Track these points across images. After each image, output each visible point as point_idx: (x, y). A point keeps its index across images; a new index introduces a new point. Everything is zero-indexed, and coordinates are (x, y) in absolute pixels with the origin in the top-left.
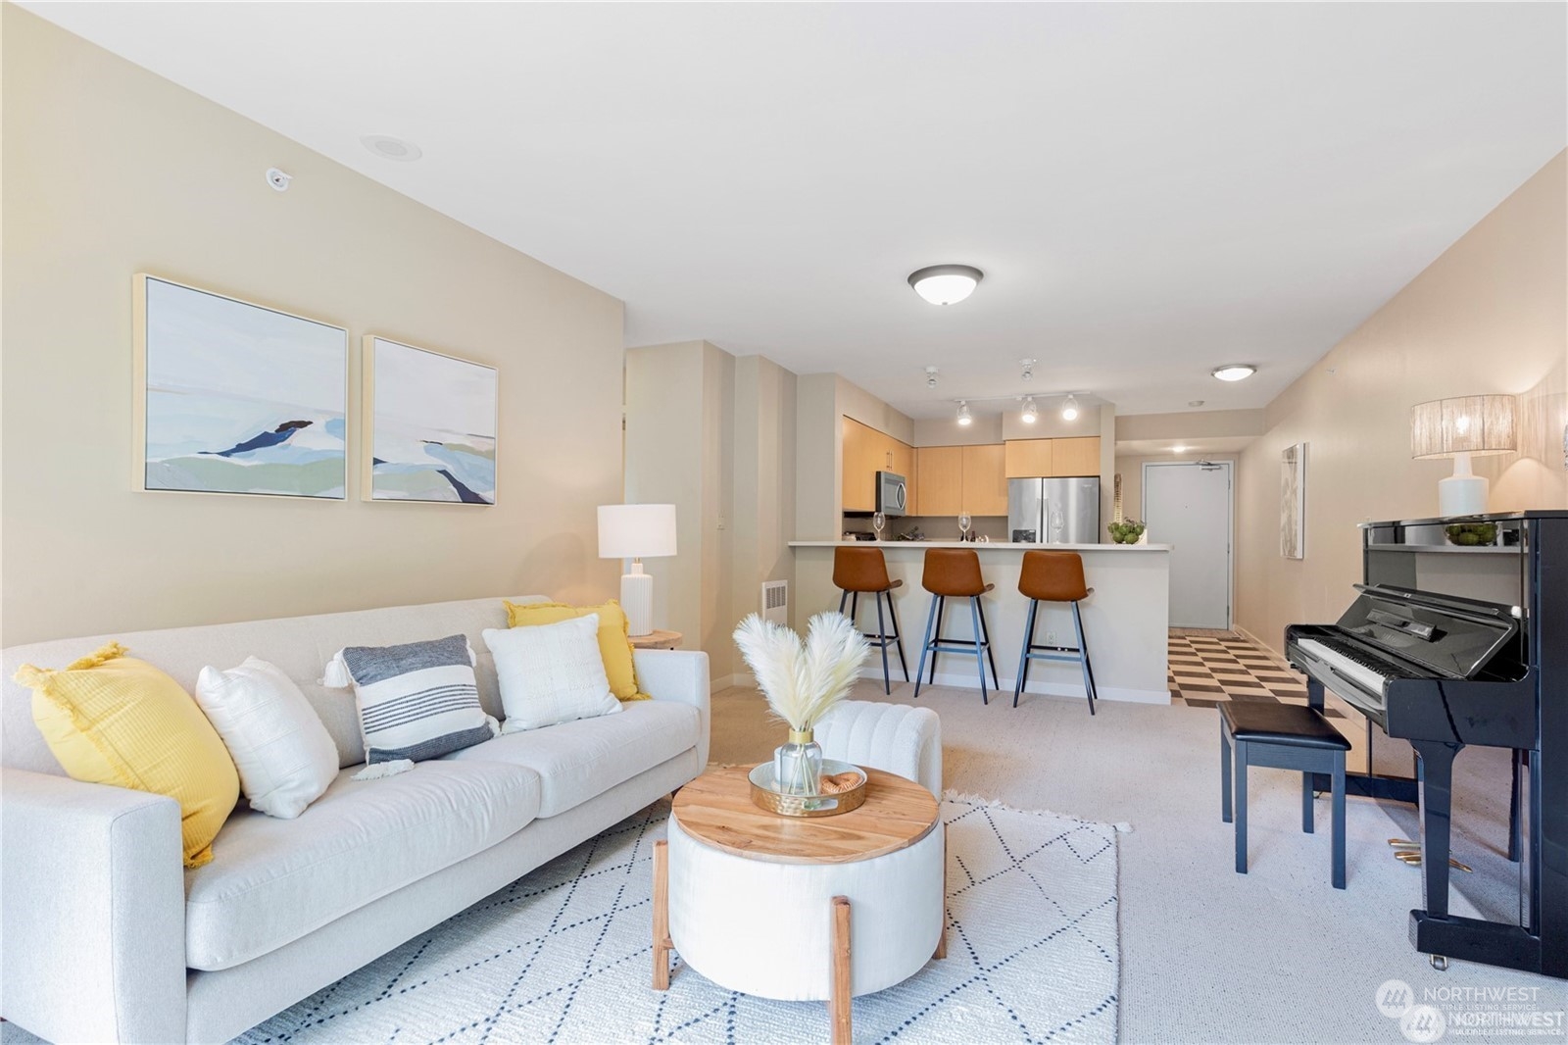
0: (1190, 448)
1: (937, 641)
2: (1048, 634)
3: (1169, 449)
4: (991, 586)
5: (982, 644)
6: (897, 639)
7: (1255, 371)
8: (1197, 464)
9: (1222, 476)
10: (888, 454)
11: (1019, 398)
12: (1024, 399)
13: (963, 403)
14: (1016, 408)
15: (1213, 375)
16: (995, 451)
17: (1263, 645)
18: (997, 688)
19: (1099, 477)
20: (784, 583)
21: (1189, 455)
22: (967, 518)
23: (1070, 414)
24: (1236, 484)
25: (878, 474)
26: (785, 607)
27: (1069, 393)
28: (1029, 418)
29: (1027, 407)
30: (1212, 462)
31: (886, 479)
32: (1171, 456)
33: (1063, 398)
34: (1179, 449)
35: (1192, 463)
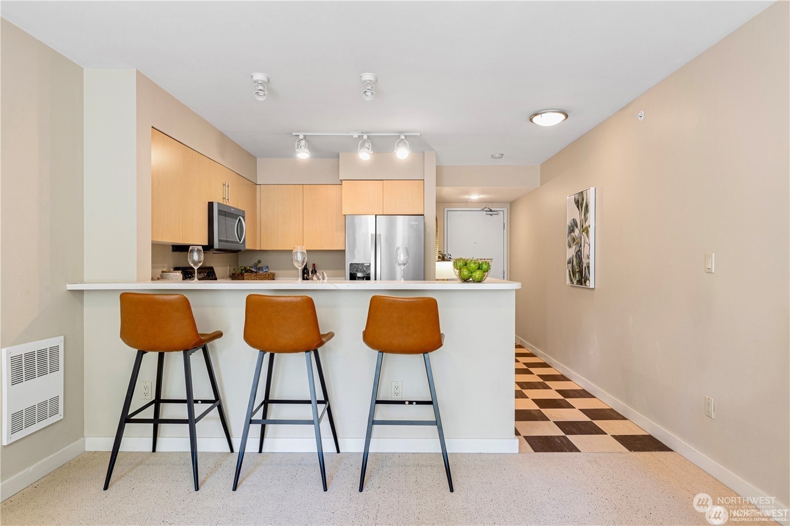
0: (482, 196)
1: (267, 402)
2: (394, 384)
3: (467, 197)
4: (330, 335)
5: (319, 402)
6: (218, 403)
7: (567, 116)
8: (483, 210)
9: (499, 219)
10: (224, 185)
11: (356, 135)
12: (360, 137)
13: (301, 137)
14: (353, 144)
15: (531, 120)
16: (333, 191)
17: (538, 351)
18: (338, 451)
19: (423, 215)
20: (58, 341)
21: (480, 202)
22: (302, 253)
23: (402, 153)
24: (510, 226)
25: (211, 205)
26: (59, 375)
27: (401, 132)
28: (365, 155)
29: (363, 146)
30: (493, 210)
31: (219, 211)
32: (466, 203)
33: (397, 138)
34: (475, 197)
35: (479, 209)
